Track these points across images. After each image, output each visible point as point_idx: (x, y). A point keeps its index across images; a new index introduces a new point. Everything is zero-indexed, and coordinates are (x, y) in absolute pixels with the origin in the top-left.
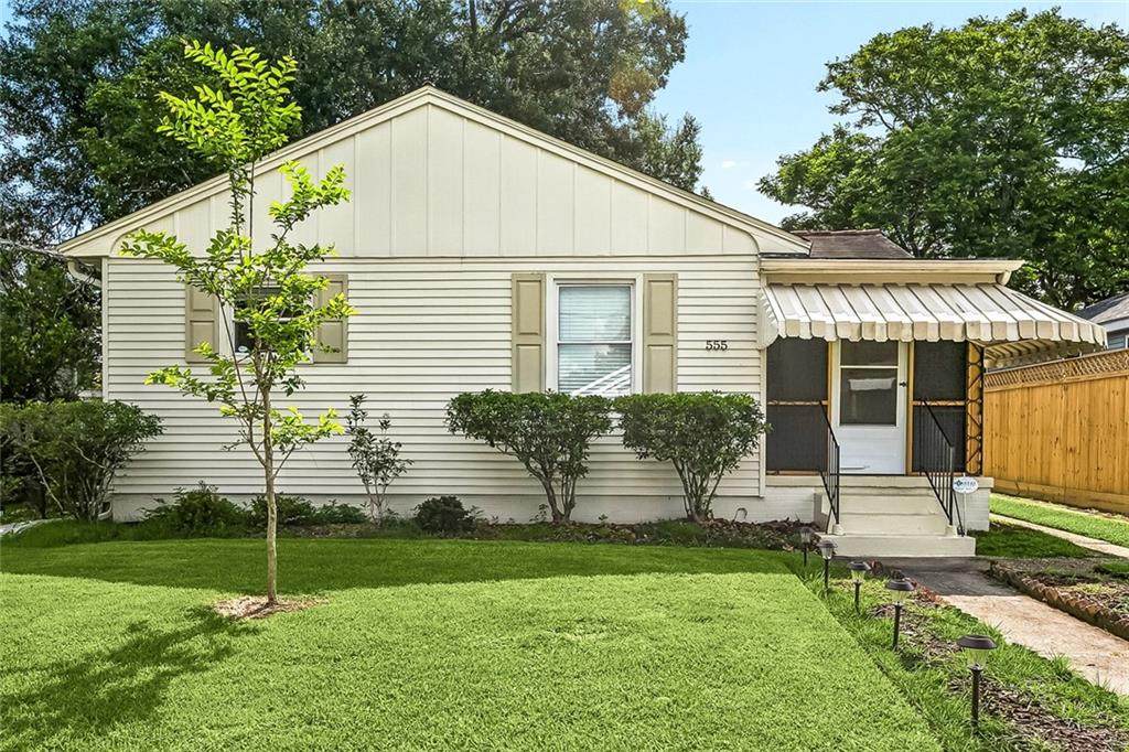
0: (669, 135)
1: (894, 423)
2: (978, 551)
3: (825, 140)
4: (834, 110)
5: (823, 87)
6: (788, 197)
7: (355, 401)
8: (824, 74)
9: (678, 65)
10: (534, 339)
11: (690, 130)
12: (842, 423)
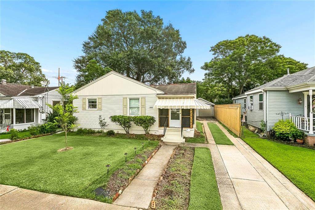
0: (186, 60)
1: (179, 119)
2: (185, 142)
3: (213, 59)
4: (213, 54)
5: (210, 51)
6: (206, 69)
7: (100, 116)
8: (210, 49)
9: (185, 49)
10: (126, 107)
11: (189, 59)
12: (171, 119)
